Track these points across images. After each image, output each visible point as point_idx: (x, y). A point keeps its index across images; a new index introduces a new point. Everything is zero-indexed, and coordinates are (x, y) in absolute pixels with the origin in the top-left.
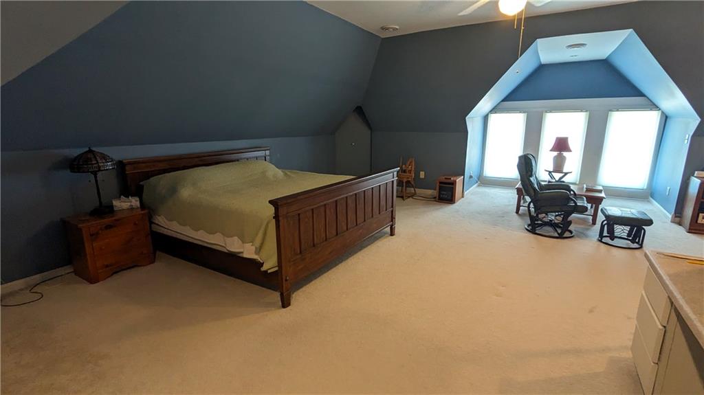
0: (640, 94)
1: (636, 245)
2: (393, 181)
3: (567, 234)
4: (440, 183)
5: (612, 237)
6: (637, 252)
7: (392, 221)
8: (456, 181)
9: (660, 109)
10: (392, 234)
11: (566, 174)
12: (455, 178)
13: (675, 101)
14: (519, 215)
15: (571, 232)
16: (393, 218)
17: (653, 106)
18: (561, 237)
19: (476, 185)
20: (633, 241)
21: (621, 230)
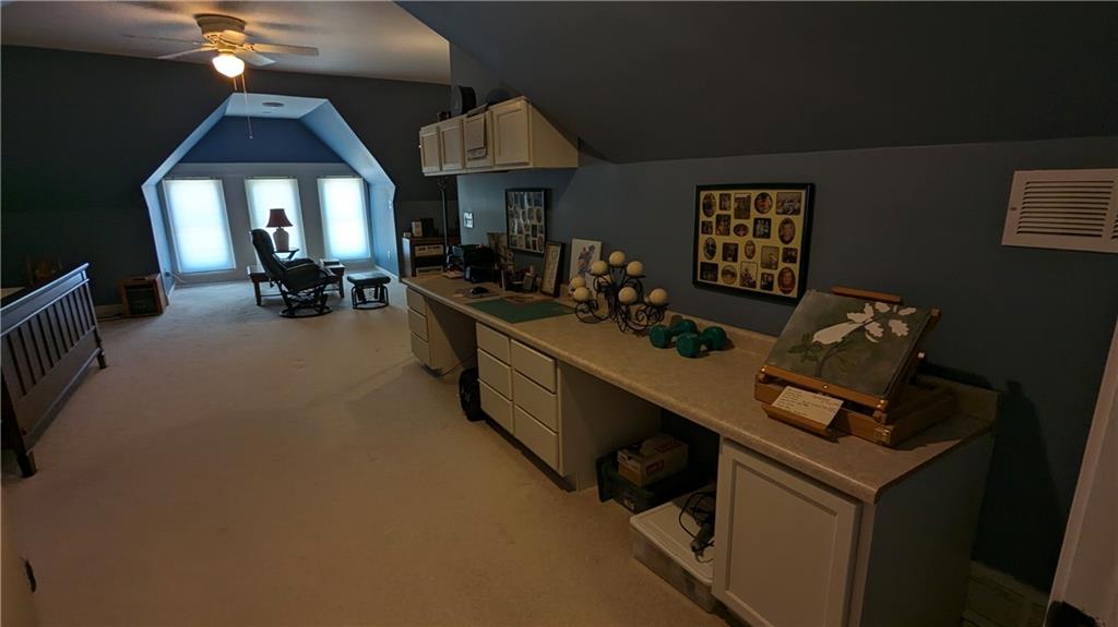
0: (340, 160)
1: (381, 304)
2: (84, 285)
3: (326, 311)
4: (127, 288)
5: (365, 302)
6: (387, 308)
7: (99, 346)
8: (155, 281)
9: (360, 176)
10: (103, 365)
11: (293, 252)
12: (152, 278)
13: (371, 168)
14: (263, 306)
15: (328, 308)
16: (98, 341)
17: (354, 173)
18: (321, 313)
19: (173, 288)
20: (380, 301)
21: (369, 293)
